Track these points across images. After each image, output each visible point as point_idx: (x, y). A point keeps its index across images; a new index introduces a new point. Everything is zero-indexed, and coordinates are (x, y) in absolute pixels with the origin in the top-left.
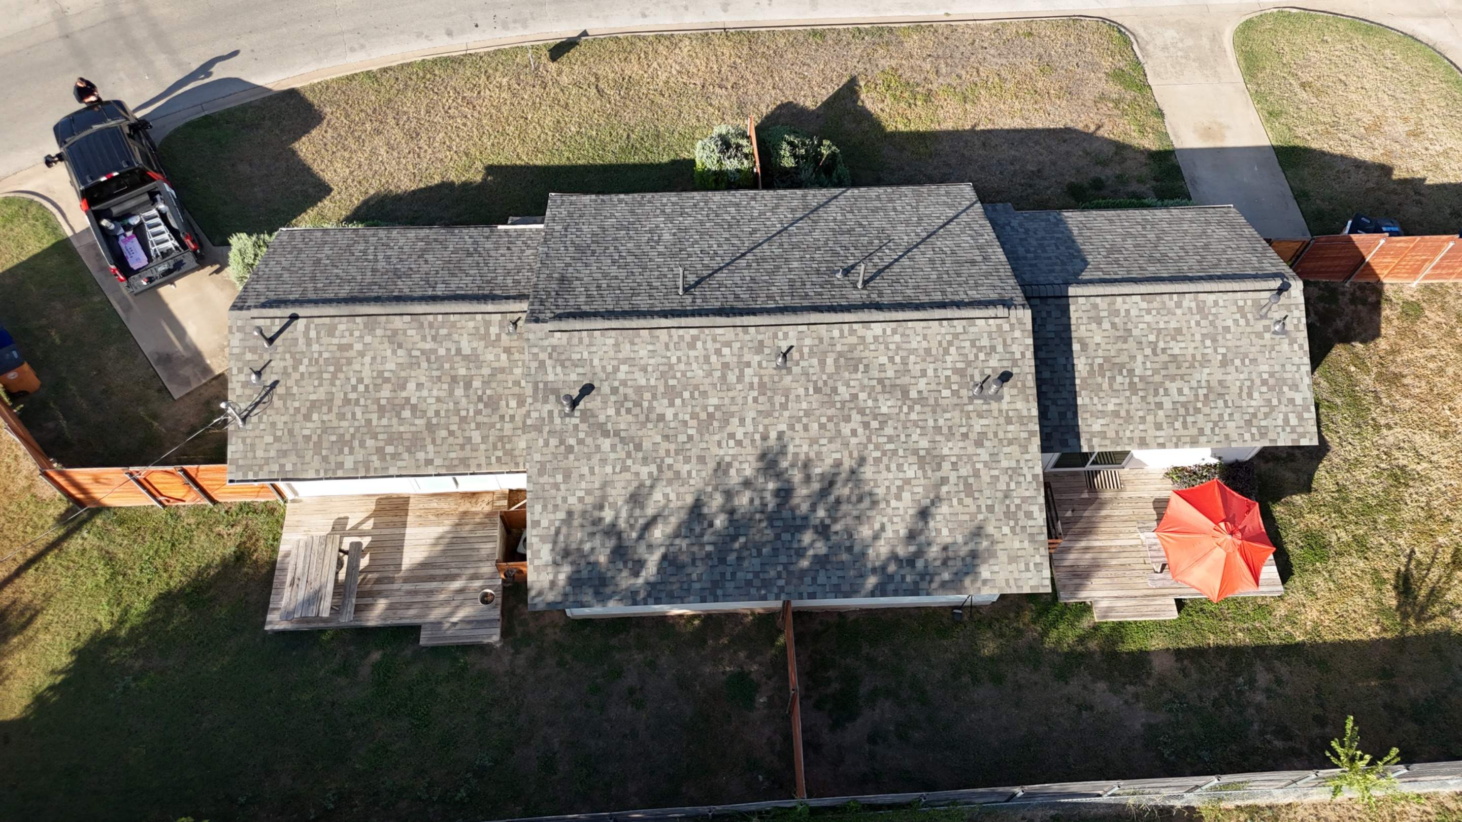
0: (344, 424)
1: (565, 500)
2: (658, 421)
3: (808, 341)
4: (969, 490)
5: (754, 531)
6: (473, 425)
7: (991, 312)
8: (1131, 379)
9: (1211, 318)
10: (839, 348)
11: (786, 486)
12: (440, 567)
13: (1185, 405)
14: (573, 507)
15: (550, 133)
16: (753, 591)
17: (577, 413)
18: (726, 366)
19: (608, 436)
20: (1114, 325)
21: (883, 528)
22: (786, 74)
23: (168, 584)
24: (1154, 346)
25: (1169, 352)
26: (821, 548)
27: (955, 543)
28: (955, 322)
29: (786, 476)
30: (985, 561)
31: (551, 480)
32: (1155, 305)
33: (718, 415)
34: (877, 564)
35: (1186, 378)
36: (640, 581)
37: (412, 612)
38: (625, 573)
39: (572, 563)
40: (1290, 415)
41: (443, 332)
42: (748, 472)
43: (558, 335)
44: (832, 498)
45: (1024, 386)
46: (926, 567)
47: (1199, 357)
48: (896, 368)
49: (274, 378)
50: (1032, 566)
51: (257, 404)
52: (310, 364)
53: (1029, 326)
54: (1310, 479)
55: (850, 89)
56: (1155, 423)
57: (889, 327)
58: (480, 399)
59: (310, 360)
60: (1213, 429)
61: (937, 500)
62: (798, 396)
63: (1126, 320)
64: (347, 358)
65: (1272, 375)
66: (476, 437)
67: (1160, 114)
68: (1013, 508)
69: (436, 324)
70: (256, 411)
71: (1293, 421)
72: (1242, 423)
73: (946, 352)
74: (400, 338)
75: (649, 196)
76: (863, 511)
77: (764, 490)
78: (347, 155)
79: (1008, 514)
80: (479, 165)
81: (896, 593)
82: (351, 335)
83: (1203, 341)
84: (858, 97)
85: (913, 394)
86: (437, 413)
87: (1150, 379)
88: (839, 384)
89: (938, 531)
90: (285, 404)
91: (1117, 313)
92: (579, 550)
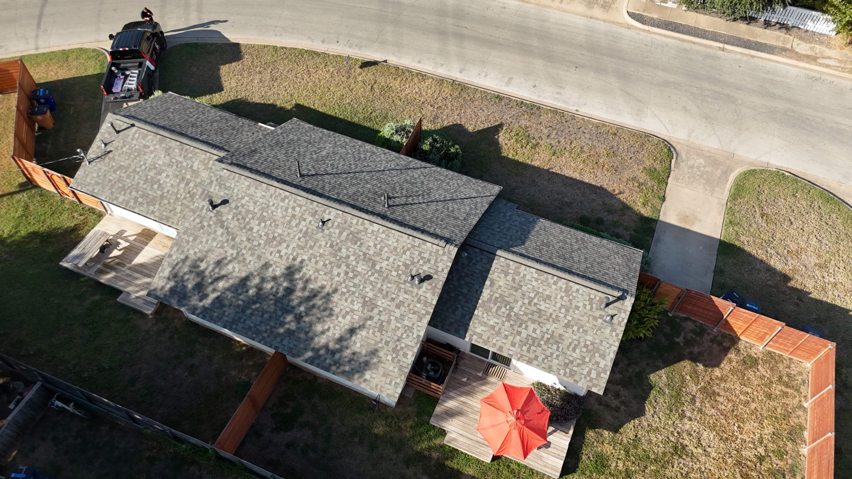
0: (128, 181)
1: (188, 250)
2: (249, 230)
3: (339, 220)
4: (381, 329)
5: (265, 303)
6: (180, 203)
7: (436, 241)
8: (510, 313)
9: (571, 297)
10: (352, 229)
11: (292, 288)
12: (148, 270)
13: (534, 339)
14: (190, 256)
15: (336, 99)
16: (250, 333)
17: (215, 211)
18: (294, 216)
19: (223, 228)
20: (514, 280)
21: (328, 330)
22: (469, 111)
23: (39, 228)
24: (531, 300)
25: (538, 306)
26: (293, 326)
27: (360, 353)
28: (416, 239)
29: (295, 282)
30: (370, 369)
31: (187, 238)
32: (542, 278)
33: (278, 239)
34: (316, 346)
35: (541, 324)
36: (201, 304)
37: (121, 283)
38: (196, 297)
39: (176, 282)
40: (593, 371)
41: (190, 155)
42: (278, 273)
43: (225, 171)
44: (311, 303)
45: (436, 286)
46: (340, 359)
47: (554, 316)
48: (375, 250)
49: (111, 149)
50: (393, 383)
51: (99, 157)
52: (128, 149)
53: (453, 257)
54: (621, 426)
55: (497, 129)
56: (512, 342)
57: (382, 229)
58: (189, 192)
59: (130, 147)
60: (543, 359)
61: (362, 327)
62: (320, 245)
63: (522, 279)
64: (145, 152)
65: (592, 344)
66: (179, 209)
67: (664, 199)
68: (398, 348)
69: (189, 151)
70: (96, 160)
71: (593, 375)
72: (562, 364)
73: (404, 253)
74: (171, 151)
75: (337, 135)
76: (323, 317)
77: (281, 285)
78: (240, 78)
79: (394, 350)
80: (294, 102)
81: (318, 366)
82: (152, 142)
83: (560, 309)
84: (498, 134)
85: (377, 267)
86: (168, 191)
87: (521, 317)
88: (344, 247)
89: (355, 343)
90: (110, 162)
91: (518, 274)
92: (182, 277)
